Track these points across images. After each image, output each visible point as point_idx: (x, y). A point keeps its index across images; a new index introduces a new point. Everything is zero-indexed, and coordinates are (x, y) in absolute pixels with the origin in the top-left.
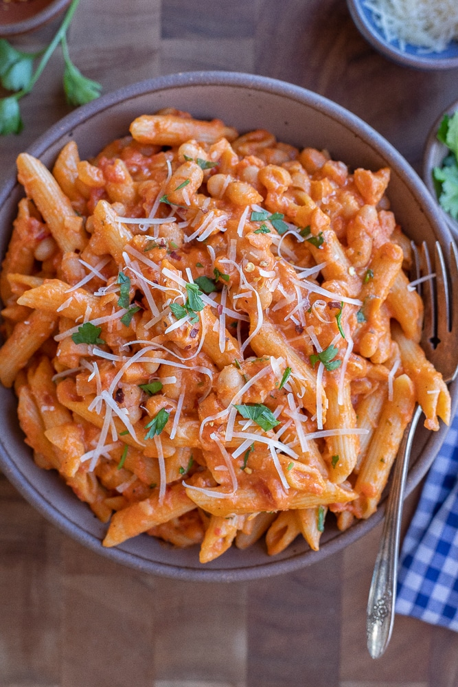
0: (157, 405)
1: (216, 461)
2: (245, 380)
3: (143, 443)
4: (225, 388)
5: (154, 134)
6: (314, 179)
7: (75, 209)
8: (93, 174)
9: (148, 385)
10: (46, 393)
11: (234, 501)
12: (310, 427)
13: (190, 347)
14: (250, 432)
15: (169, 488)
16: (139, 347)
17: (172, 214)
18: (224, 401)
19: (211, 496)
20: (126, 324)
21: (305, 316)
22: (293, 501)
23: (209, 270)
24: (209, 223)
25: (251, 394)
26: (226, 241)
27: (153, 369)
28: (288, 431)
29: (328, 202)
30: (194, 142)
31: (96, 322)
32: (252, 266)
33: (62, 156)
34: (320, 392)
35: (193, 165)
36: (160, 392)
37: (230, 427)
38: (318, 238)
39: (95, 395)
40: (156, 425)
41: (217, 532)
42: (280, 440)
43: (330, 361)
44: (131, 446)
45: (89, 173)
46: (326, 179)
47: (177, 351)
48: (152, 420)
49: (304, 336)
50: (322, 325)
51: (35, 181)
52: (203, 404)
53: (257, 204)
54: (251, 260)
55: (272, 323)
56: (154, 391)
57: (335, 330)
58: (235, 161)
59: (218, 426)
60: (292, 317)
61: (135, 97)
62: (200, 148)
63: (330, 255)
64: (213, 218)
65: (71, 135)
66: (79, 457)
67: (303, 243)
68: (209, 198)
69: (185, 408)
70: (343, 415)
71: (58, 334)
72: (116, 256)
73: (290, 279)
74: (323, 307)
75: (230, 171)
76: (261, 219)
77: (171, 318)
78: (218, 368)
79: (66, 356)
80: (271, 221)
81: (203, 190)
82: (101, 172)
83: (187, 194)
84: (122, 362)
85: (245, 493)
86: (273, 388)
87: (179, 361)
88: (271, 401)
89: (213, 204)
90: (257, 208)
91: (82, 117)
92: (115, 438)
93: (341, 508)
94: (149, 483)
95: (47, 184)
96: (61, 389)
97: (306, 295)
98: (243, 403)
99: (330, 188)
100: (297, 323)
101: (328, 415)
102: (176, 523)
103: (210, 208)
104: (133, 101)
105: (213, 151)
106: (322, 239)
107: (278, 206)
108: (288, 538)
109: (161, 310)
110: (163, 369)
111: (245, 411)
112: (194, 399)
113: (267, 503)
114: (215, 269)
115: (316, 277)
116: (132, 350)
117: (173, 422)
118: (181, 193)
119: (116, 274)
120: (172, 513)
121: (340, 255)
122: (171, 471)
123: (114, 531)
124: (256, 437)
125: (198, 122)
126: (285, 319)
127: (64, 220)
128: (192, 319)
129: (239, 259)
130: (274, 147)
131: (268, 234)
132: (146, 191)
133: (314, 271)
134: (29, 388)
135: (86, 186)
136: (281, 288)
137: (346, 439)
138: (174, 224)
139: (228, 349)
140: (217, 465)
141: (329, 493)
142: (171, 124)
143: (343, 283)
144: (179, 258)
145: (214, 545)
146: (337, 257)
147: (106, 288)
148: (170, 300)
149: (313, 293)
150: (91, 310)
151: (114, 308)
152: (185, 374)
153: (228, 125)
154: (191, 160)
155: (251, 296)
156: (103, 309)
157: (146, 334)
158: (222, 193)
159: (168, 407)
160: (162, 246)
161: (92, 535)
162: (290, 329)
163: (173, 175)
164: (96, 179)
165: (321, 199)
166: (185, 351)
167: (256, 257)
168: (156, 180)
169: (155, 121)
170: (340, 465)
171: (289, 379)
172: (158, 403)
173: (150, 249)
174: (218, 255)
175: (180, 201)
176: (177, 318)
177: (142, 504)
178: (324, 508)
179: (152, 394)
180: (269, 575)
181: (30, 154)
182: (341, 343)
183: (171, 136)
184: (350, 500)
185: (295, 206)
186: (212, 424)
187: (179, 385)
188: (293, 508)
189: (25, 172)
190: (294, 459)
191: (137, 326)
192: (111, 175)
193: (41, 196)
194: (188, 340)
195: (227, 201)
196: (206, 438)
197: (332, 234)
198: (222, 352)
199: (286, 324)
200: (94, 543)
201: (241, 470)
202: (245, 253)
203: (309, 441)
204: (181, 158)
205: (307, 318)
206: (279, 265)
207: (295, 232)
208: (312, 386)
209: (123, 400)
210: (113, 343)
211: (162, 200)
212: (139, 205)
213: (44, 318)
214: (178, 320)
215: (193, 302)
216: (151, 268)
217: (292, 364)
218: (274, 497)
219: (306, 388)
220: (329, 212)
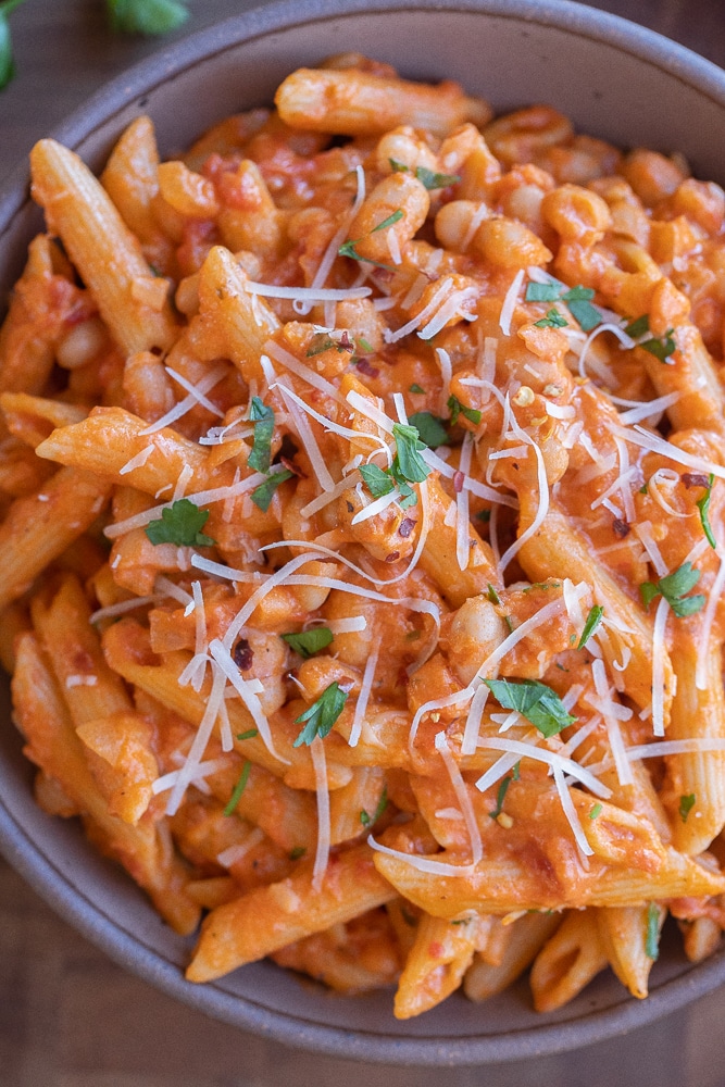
0: (321, 677)
1: (438, 799)
2: (507, 628)
3: (286, 757)
4: (467, 640)
5: (323, 110)
6: (656, 217)
7: (149, 260)
8: (192, 189)
9: (301, 636)
10: (78, 648)
11: (475, 884)
12: (635, 736)
13: (397, 555)
14: (512, 739)
15: (336, 855)
16: (287, 555)
17: (360, 281)
18: (464, 671)
19: (427, 871)
20: (262, 504)
21: (635, 500)
22: (598, 887)
23: (435, 400)
24: (442, 303)
25: (519, 657)
26: (474, 342)
27: (316, 600)
28: (591, 739)
29: (686, 268)
30: (408, 130)
31: (200, 499)
32: (529, 394)
33: (123, 147)
34: (660, 661)
35: (409, 180)
36: (326, 651)
37: (473, 726)
38: (664, 341)
39: (189, 653)
40: (320, 718)
41: (434, 950)
42: (575, 757)
43: (684, 597)
44: (258, 765)
45: (187, 189)
46: (683, 219)
47: (367, 566)
48: (309, 707)
49: (631, 543)
50: (670, 520)
51: (70, 200)
52: (419, 677)
53: (540, 266)
54: (526, 381)
55: (565, 515)
56: (314, 648)
57: (695, 533)
58: (494, 175)
59: (447, 722)
60: (606, 502)
61: (284, 29)
62: (422, 144)
63: (689, 376)
64: (450, 291)
65: (143, 104)
66: (150, 783)
67: (632, 350)
68: (440, 252)
69: (376, 685)
70: (705, 710)
71: (112, 523)
72: (243, 363)
73: (605, 424)
74: (672, 484)
75: (482, 194)
76: (547, 297)
77: (361, 495)
78: (451, 603)
79: (130, 569)
80: (567, 303)
81: (428, 234)
82: (210, 185)
83: (395, 242)
84: (252, 585)
85: (498, 868)
86: (565, 645)
87: (371, 586)
88: (557, 676)
89: (448, 263)
90: (539, 275)
91: (171, 67)
92: (228, 745)
93: (696, 910)
94: (289, 846)
95: (94, 208)
96: (113, 640)
97: (636, 458)
98: (500, 677)
99: (691, 237)
100: (617, 513)
101: (675, 708)
102: (341, 937)
103: (442, 272)
104: (278, 37)
105: (447, 152)
106: (671, 343)
107: (583, 273)
108: (580, 975)
109: (338, 478)
110: (337, 601)
111: (505, 693)
112: (398, 666)
113: (545, 889)
114: (451, 399)
115: (655, 422)
116: (271, 563)
117: (354, 711)
118: (385, 238)
119: (244, 400)
120: (340, 909)
121: (708, 378)
122: (342, 818)
123: (214, 946)
124: (525, 749)
125: (411, 88)
126: (593, 506)
127: (130, 284)
128: (403, 498)
129: (501, 379)
130: (569, 144)
131: (563, 330)
132: (307, 229)
133: (652, 409)
134: (39, 639)
135: (178, 214)
136: (586, 441)
137: (711, 760)
138: (365, 301)
139: (476, 563)
140: (442, 807)
141: (672, 872)
142: (358, 91)
143: (714, 437)
144: (374, 374)
145: (426, 981)
146: (702, 381)
147: (225, 430)
148: (360, 458)
149: (653, 454)
150: (192, 472)
151: (238, 471)
152: (381, 614)
153: (471, 94)
154: (405, 169)
155: (525, 456)
156: (215, 472)
157: (305, 527)
158: (468, 240)
159: (345, 680)
160: (344, 345)
161: (162, 957)
162: (603, 528)
163: (367, 198)
164: (201, 200)
165: (671, 260)
166: (383, 565)
167: (537, 375)
168: (327, 208)
169: (327, 83)
170: (698, 815)
171: (598, 629)
172: (325, 670)
173: (318, 352)
174: (458, 368)
175: (380, 254)
176: (374, 496)
177: (275, 888)
178: (659, 908)
179: (307, 655)
180: (538, 1052)
181: (59, 142)
182: (707, 559)
183: (356, 116)
184: (715, 893)
185: (618, 273)
186: (436, 718)
187: (366, 638)
188: (596, 904)
189: (48, 179)
190: (603, 799)
191: (284, 512)
192: (234, 193)
193: (81, 230)
194: (393, 541)
195: (477, 258)
196: (425, 746)
197: (693, 334)
198: (463, 569)
199: (594, 515)
200: (166, 975)
201: (490, 820)
202: (514, 366)
203: (634, 763)
204: (383, 164)
205: (637, 506)
206: (582, 394)
207: (616, 327)
208: (643, 647)
209: (250, 663)
210: (232, 543)
211: (343, 251)
212: (291, 260)
213: (84, 489)
214: (376, 499)
215: (407, 462)
216: (317, 391)
217: (605, 600)
218: (558, 874)
219: (633, 650)
220: (688, 289)
